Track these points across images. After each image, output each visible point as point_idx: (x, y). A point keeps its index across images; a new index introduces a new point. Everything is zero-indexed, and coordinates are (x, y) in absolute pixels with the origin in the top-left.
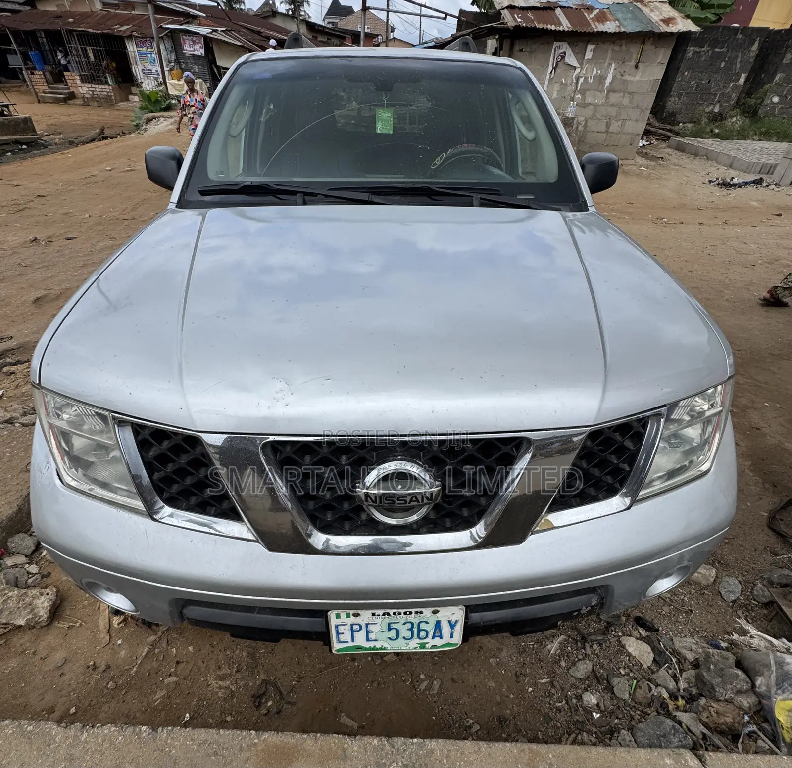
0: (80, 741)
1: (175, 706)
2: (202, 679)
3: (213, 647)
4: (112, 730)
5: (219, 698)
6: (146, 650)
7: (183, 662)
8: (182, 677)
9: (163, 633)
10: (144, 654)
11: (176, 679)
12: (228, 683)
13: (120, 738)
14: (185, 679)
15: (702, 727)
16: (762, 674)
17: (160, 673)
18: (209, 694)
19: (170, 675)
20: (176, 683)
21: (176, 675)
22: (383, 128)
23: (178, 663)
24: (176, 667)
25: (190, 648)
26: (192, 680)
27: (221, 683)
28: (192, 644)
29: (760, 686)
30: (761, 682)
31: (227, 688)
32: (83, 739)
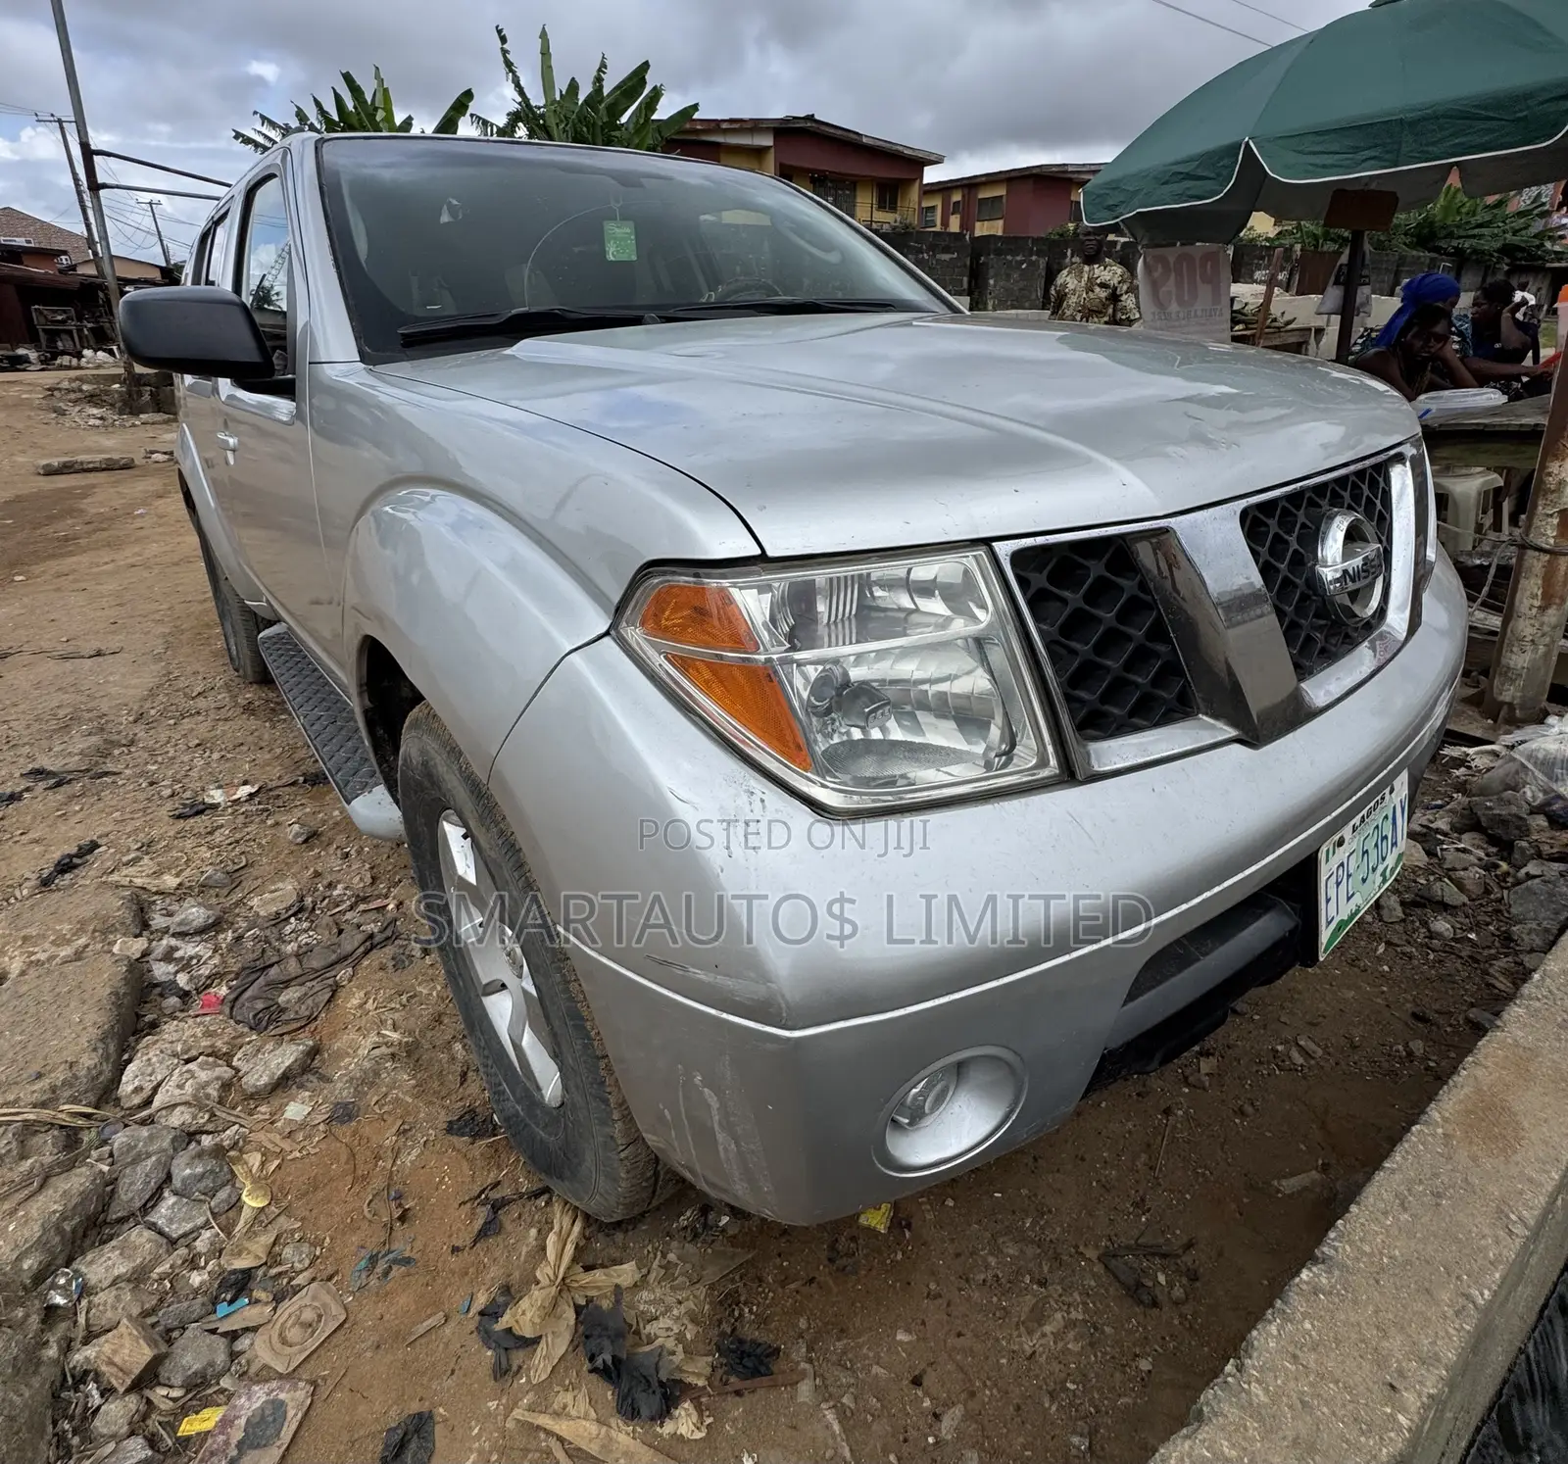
0: (1265, 1406)
1: (1028, 1453)
2: (1004, 1361)
3: (939, 1296)
4: (1275, 1332)
5: (1080, 1354)
6: (830, 1416)
7: (924, 1371)
8: (963, 1396)
9: (810, 1361)
10: (836, 1427)
11: (957, 1411)
12: (1058, 1316)
13: (1308, 1326)
14: (972, 1394)
15: (1556, 864)
16: (1525, 783)
17: (912, 1433)
18: (1056, 1366)
19: (937, 1416)
20: (968, 1416)
21: (949, 1404)
22: (618, 251)
23: (917, 1382)
24: (927, 1394)
25: (901, 1336)
26: (988, 1383)
27: (1048, 1329)
28: (894, 1328)
29: (1533, 797)
30: (1533, 792)
31: (1070, 1324)
32: (1263, 1398)
